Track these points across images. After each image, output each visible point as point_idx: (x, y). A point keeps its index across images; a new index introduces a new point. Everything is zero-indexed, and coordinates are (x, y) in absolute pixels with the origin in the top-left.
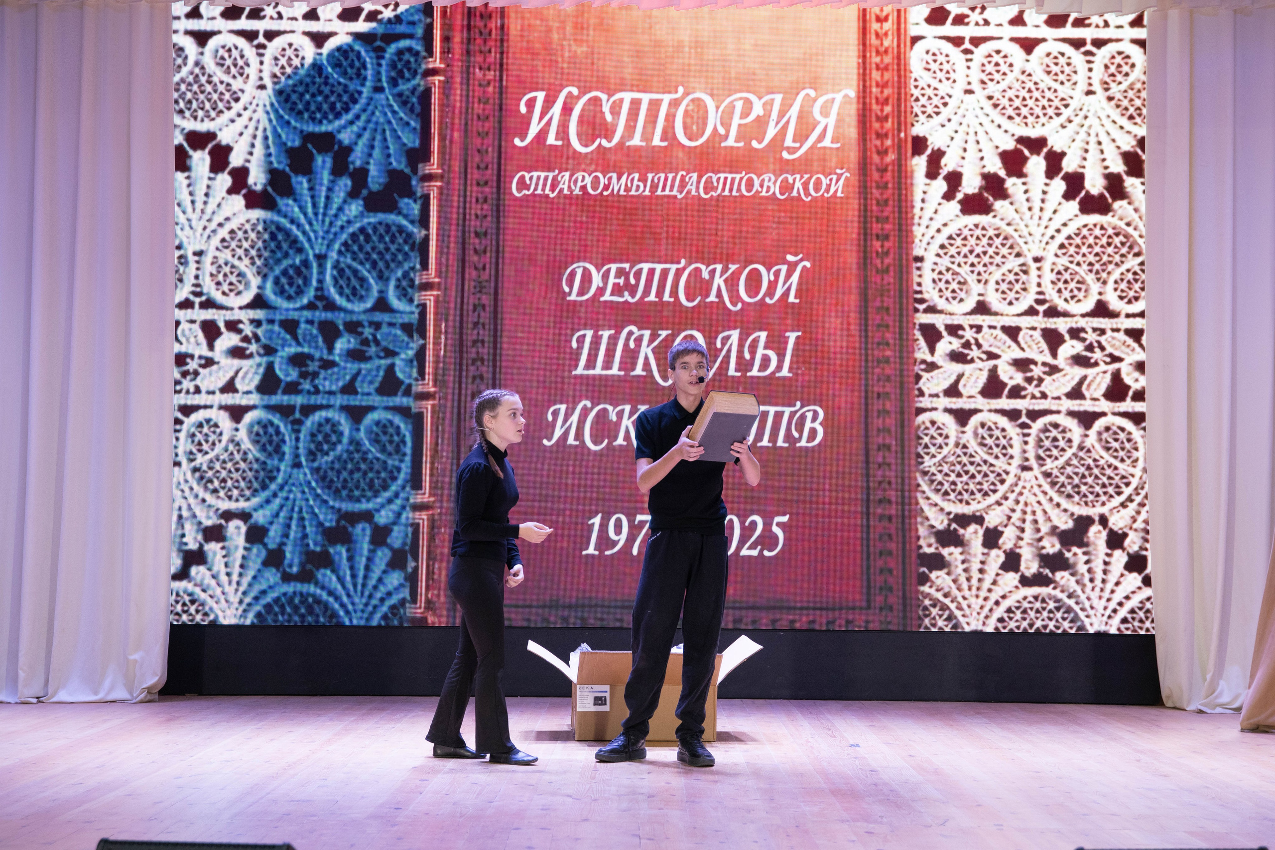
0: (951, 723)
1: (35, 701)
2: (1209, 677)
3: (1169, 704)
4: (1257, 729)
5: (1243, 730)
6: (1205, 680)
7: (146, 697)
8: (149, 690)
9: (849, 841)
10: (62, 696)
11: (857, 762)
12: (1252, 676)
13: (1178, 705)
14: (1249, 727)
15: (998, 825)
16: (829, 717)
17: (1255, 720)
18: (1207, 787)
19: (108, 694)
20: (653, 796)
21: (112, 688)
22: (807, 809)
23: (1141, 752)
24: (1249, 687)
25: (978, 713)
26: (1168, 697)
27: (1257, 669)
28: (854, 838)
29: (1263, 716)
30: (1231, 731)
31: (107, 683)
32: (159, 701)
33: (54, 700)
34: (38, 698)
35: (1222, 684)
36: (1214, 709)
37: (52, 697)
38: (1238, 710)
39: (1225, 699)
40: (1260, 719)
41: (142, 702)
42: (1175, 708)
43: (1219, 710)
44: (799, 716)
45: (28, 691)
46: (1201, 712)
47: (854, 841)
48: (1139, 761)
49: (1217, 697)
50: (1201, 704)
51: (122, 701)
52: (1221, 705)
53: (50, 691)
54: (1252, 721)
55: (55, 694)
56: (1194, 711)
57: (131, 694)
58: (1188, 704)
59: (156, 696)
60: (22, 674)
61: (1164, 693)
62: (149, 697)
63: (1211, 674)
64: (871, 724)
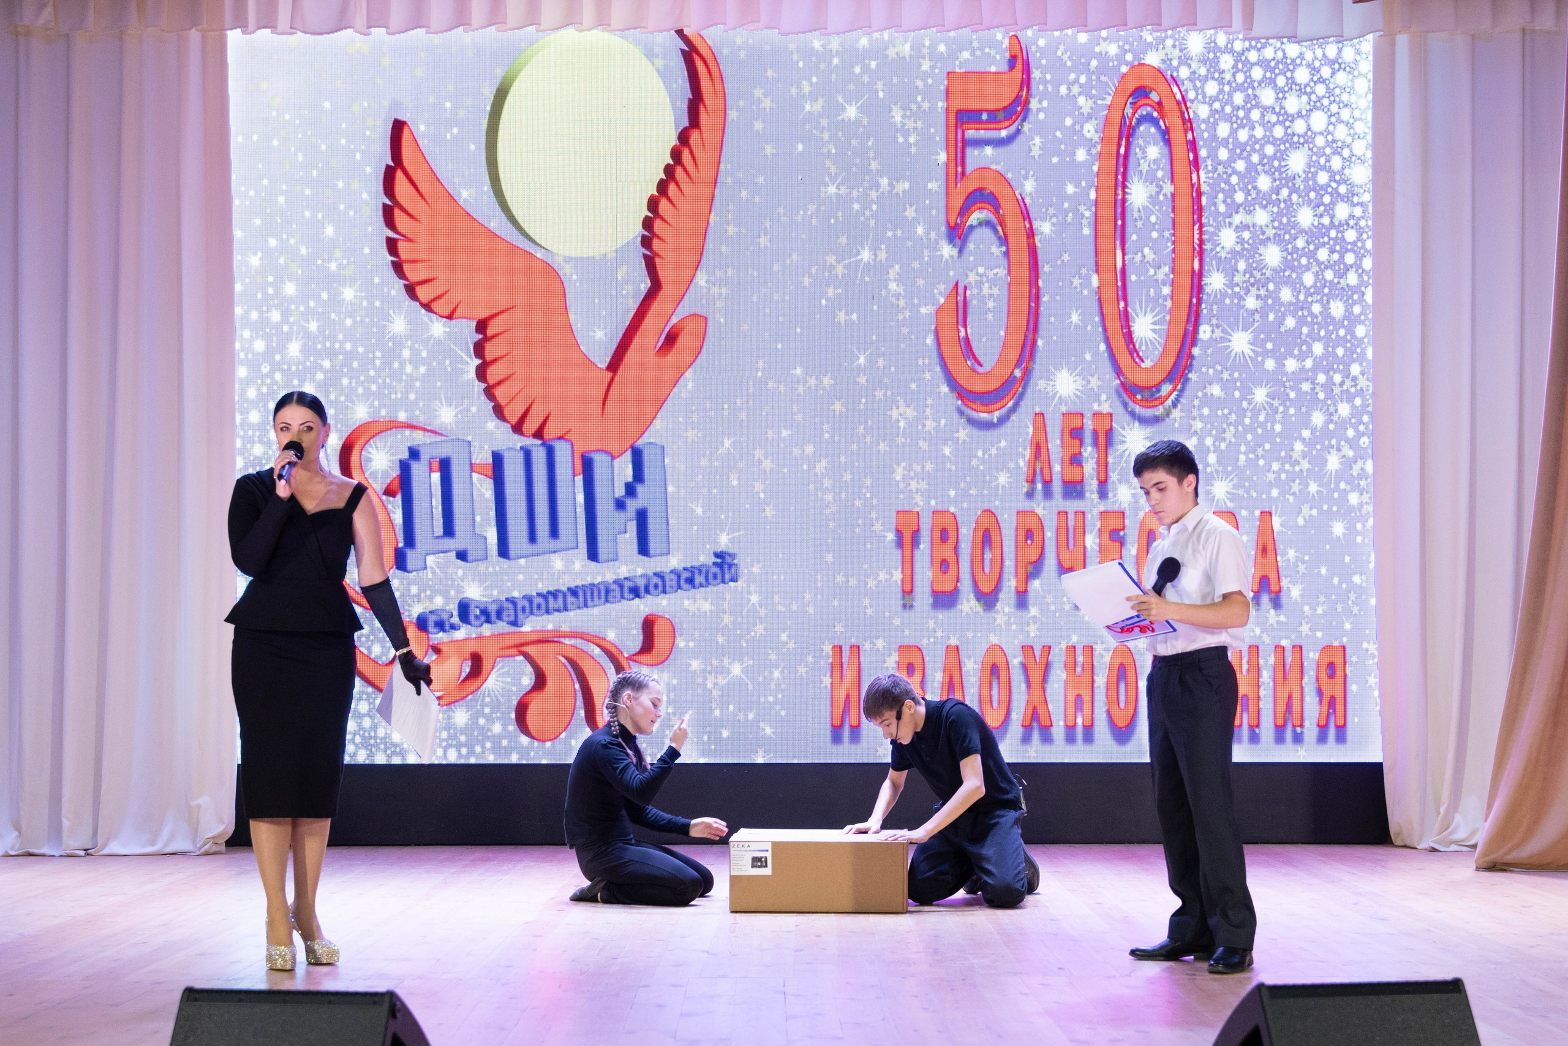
1: (82, 853)
2: (1442, 810)
3: (1398, 843)
4: (1494, 867)
5: (1478, 869)
6: (1438, 813)
7: (210, 848)
8: (214, 840)
9: (1021, 993)
10: (114, 848)
11: (1036, 911)
12: (1489, 807)
13: (1408, 843)
14: (1484, 865)
17: (1491, 858)
18: (1429, 931)
19: (165, 846)
20: (801, 950)
21: (172, 838)
22: (976, 961)
23: (1359, 895)
24: (1486, 820)
26: (1398, 834)
27: (1495, 800)
29: (1501, 852)
30: (1465, 870)
31: (165, 833)
32: (227, 853)
33: (104, 852)
34: (85, 850)
35: (1458, 818)
36: (1449, 844)
37: (102, 849)
38: (1474, 846)
39: (1460, 835)
40: (1497, 856)
41: (206, 854)
42: (1405, 846)
43: (1454, 847)
45: (74, 842)
46: (1434, 851)
47: (1026, 994)
48: (1356, 904)
49: (1451, 833)
50: (1435, 842)
51: (183, 853)
52: (1456, 842)
53: (99, 844)
54: (1488, 858)
55: (105, 845)
56: (1426, 850)
57: (194, 842)
58: (1420, 841)
59: (223, 848)
60: (66, 823)
61: (1393, 829)
62: (215, 849)
63: (1445, 806)
64: (1055, 869)
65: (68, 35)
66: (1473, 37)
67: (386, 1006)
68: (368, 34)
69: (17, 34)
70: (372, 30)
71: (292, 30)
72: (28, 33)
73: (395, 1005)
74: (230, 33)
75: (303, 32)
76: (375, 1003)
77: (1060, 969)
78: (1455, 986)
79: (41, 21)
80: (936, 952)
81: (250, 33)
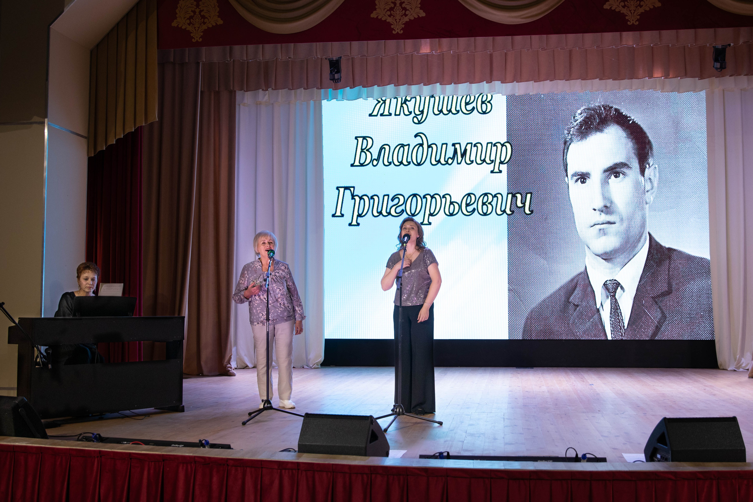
0: (631, 376)
2: (737, 357)
3: (721, 368)
5: (749, 377)
6: (736, 359)
7: (315, 366)
8: (317, 364)
9: (585, 419)
11: (592, 391)
13: (724, 368)
15: (644, 414)
16: (582, 374)
18: (730, 399)
22: (570, 408)
23: (706, 386)
25: (643, 372)
26: (721, 365)
28: (587, 418)
30: (745, 378)
32: (321, 368)
35: (743, 360)
36: (739, 369)
38: (748, 370)
39: (743, 365)
41: (315, 368)
42: (723, 369)
43: (741, 370)
44: (570, 374)
46: (735, 371)
47: (587, 420)
48: (705, 389)
49: (740, 365)
50: (735, 368)
52: (742, 368)
56: (731, 370)
58: (729, 368)
59: (320, 366)
61: (719, 363)
62: (317, 366)
63: (739, 355)
64: (599, 376)
65: (273, 104)
66: (741, 90)
67: (369, 420)
68: (367, 100)
69: (257, 104)
70: (368, 98)
71: (343, 99)
72: (260, 104)
73: (372, 420)
74: (323, 101)
75: (346, 100)
76: (366, 420)
77: (599, 411)
78: (734, 419)
79: (265, 100)
80: (556, 405)
81: (330, 101)
